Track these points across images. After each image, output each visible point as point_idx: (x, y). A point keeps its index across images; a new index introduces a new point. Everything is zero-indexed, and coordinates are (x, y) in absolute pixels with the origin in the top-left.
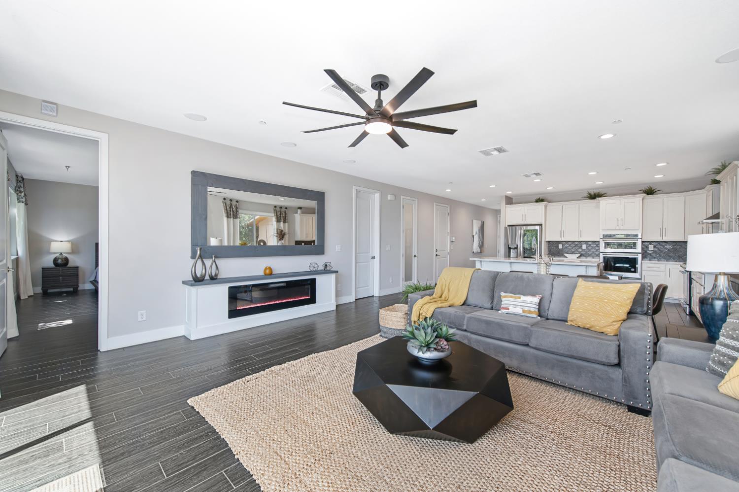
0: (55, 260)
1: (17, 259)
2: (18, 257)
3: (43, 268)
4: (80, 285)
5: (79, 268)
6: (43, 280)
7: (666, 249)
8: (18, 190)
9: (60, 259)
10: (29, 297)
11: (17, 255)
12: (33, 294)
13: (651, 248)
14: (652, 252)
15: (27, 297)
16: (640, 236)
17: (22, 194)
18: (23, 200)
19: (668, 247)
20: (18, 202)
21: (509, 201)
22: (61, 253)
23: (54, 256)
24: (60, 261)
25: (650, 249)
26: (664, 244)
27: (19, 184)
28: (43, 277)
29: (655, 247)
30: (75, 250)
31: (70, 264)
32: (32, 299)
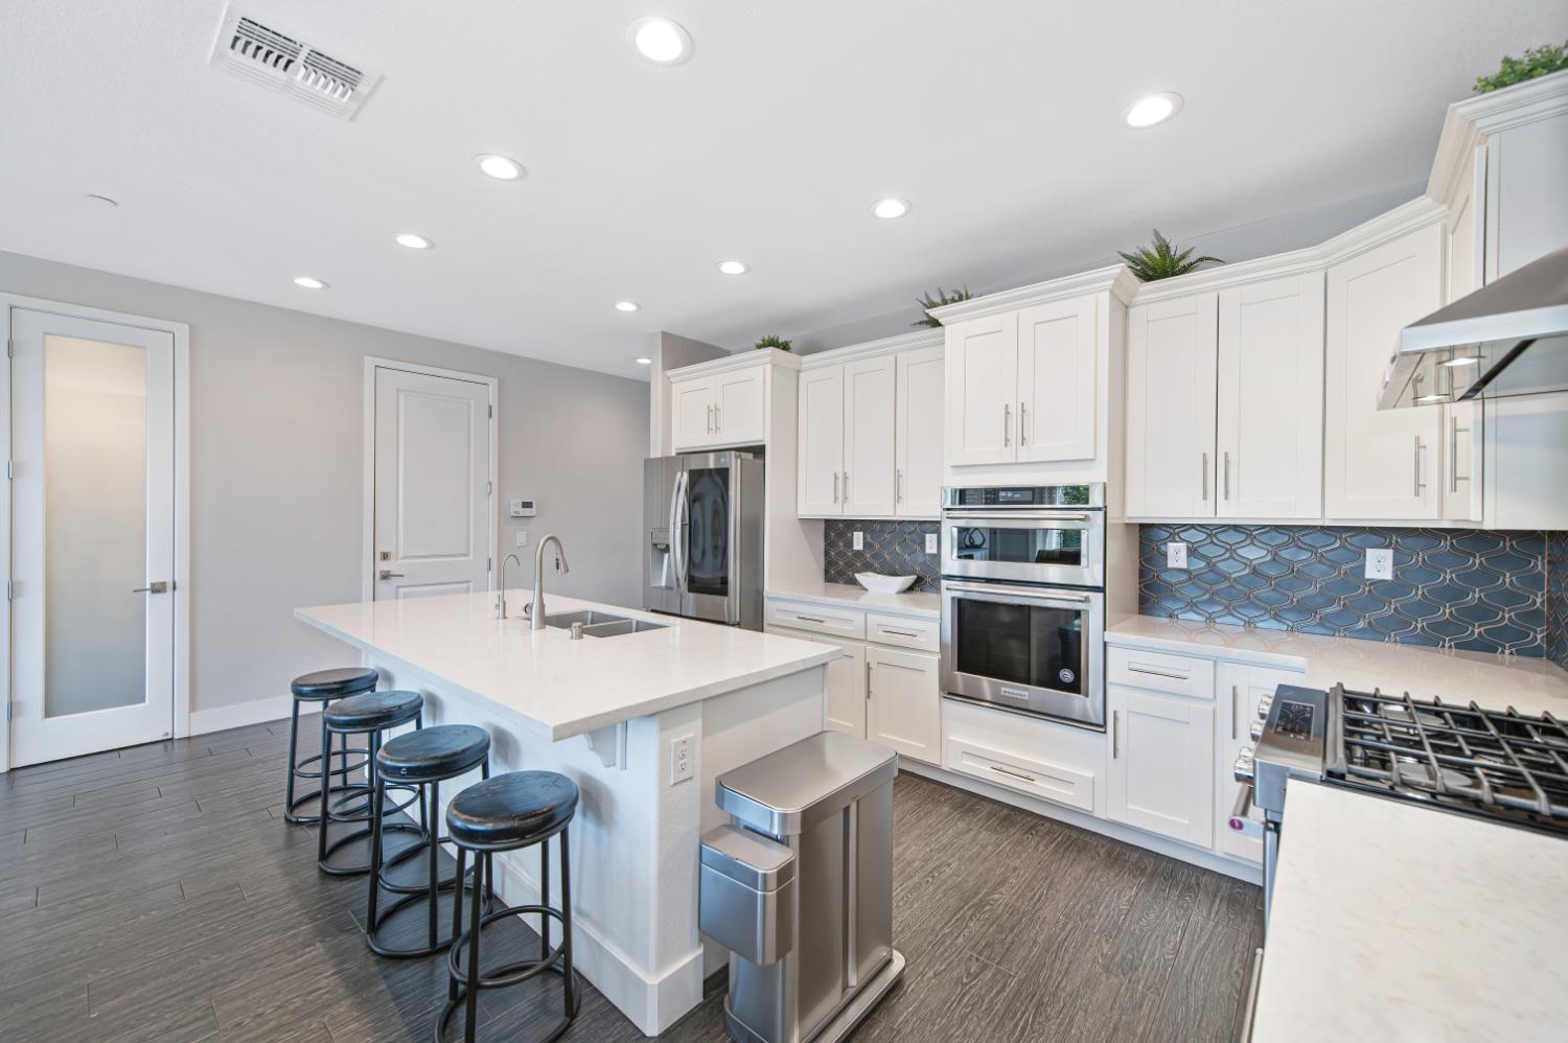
7: (1247, 563)
13: (1177, 555)
14: (1184, 577)
16: (1096, 499)
19: (1254, 553)
21: (687, 351)
25: (1171, 564)
26: (1233, 538)
29: (1192, 552)
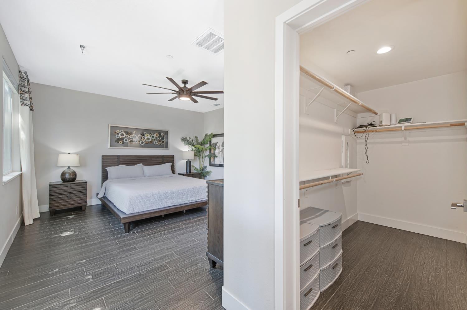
0: (63, 174)
1: (21, 176)
2: (22, 173)
3: (50, 185)
4: (88, 200)
5: (87, 183)
6: (50, 199)
8: (22, 90)
9: (67, 173)
10: (34, 220)
11: (21, 171)
12: (39, 216)
15: (32, 222)
17: (27, 96)
18: (28, 102)
20: (22, 105)
22: (69, 167)
23: (61, 171)
24: (68, 176)
27: (23, 83)
28: (51, 195)
30: (82, 164)
31: (78, 179)
32: (38, 222)
